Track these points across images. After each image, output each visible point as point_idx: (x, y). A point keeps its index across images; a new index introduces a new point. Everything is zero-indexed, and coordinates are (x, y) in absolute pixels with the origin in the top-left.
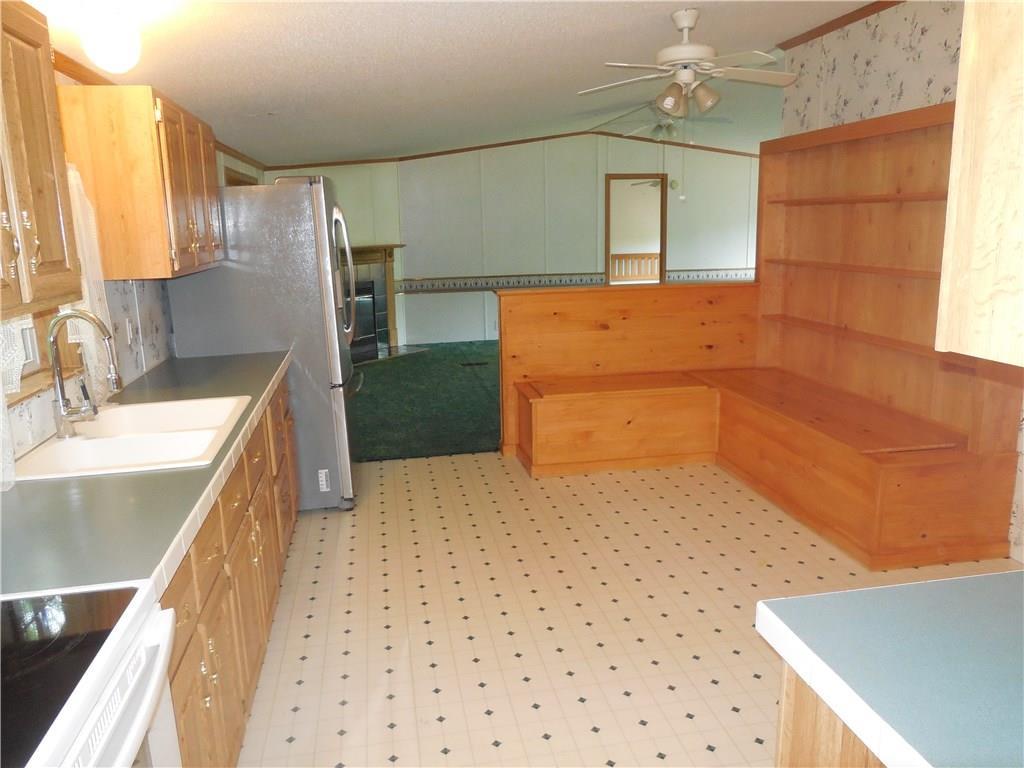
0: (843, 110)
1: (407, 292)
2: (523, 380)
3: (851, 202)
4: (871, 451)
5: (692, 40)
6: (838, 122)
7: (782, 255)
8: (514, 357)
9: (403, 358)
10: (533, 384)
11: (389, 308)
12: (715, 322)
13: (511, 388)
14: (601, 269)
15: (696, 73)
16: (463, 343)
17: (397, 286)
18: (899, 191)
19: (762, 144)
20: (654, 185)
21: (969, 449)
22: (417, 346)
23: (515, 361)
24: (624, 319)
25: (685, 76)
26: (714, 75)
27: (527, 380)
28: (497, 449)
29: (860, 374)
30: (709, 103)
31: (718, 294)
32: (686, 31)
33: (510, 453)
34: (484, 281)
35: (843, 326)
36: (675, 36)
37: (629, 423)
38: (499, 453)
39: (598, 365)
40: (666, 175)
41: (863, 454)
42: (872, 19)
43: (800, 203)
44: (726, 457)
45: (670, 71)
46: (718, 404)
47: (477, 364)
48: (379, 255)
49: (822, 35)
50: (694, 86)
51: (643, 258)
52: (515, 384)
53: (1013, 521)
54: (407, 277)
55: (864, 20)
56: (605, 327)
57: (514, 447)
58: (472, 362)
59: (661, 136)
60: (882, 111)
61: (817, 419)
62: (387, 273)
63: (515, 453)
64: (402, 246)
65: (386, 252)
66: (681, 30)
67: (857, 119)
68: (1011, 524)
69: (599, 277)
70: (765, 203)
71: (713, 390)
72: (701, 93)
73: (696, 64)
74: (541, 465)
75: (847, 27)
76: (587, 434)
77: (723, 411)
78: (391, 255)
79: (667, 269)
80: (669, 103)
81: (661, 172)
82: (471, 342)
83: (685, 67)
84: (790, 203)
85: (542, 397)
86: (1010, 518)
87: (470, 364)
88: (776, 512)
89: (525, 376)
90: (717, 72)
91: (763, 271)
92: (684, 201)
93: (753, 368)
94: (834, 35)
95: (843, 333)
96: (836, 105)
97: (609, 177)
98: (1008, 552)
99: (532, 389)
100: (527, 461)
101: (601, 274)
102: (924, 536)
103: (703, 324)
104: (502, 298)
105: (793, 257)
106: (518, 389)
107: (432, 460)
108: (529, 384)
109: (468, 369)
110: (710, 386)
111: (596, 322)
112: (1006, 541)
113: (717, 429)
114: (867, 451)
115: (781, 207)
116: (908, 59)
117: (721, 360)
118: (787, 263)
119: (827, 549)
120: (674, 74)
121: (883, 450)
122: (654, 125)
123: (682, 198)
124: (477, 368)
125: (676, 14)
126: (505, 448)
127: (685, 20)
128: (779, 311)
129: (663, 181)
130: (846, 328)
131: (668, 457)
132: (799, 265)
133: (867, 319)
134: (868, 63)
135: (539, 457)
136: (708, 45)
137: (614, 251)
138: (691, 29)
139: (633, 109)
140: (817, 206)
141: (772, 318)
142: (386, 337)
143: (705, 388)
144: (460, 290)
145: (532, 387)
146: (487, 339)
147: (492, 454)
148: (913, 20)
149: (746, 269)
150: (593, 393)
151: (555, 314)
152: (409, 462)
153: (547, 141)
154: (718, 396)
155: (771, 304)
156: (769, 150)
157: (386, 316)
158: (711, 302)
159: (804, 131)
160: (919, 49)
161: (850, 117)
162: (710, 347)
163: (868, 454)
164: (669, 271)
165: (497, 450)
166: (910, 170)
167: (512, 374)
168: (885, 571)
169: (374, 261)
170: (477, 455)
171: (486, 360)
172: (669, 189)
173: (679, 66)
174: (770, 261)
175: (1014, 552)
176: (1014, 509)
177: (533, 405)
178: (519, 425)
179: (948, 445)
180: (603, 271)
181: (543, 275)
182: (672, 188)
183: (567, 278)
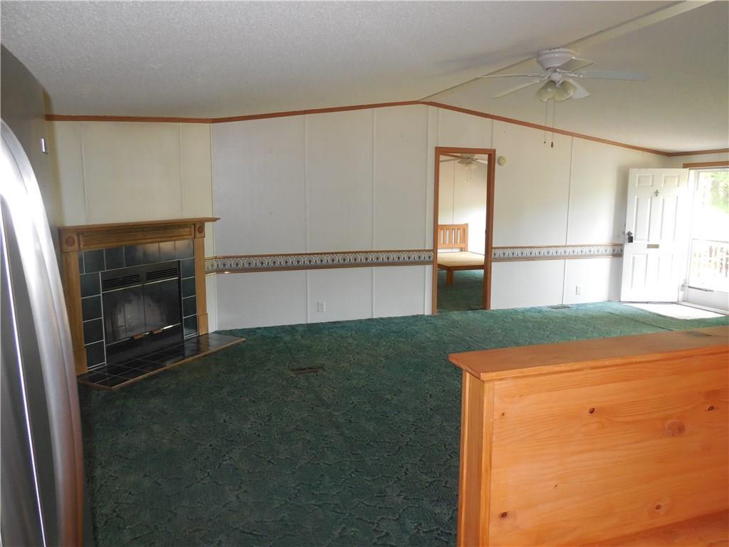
1: (219, 271)
11: (198, 291)
14: (429, 246)
17: (208, 264)
34: (306, 259)
40: (495, 151)
48: (188, 229)
54: (219, 255)
62: (197, 249)
64: (214, 220)
65: (197, 227)
69: (426, 255)
78: (201, 230)
79: (493, 246)
81: (489, 147)
97: (440, 151)
101: (429, 251)
129: (490, 157)
137: (441, 222)
142: (194, 324)
144: (281, 269)
146: (309, 322)
149: (565, 246)
153: (376, 109)
157: (194, 301)
164: (495, 248)
169: (180, 237)
172: (497, 165)
180: (432, 248)
181: (370, 252)
182: (500, 164)
183: (395, 256)
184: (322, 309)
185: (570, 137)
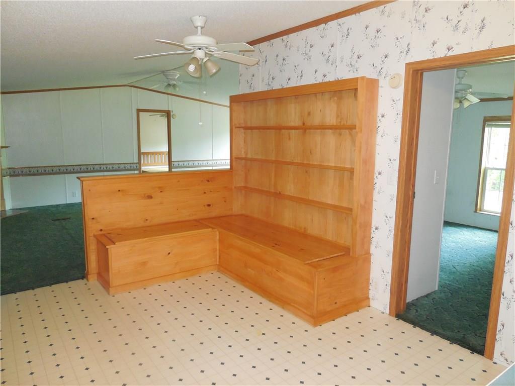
0: (272, 83)
1: (11, 176)
2: (100, 233)
3: (279, 128)
4: (309, 262)
5: (202, 34)
6: (269, 88)
7: (243, 155)
8: (93, 219)
9: (10, 218)
10: (108, 235)
12: (211, 191)
13: (92, 238)
14: (136, 161)
15: (206, 53)
16: (52, 206)
17: (4, 172)
18: (304, 124)
19: (231, 97)
20: (162, 116)
21: (351, 255)
22: (20, 209)
23: (94, 221)
24: (161, 192)
25: (200, 54)
26: (215, 55)
27: (102, 232)
28: (84, 276)
29: (289, 217)
30: (214, 71)
31: (211, 176)
32: (199, 28)
33: (93, 280)
34: (64, 168)
35: (278, 192)
36: (193, 31)
37: (169, 253)
38: (85, 280)
39: (147, 220)
40: (170, 111)
41: (305, 264)
42: (285, 38)
43: (251, 128)
44: (224, 267)
45: (191, 50)
46: (218, 237)
47: (63, 219)
49: (260, 43)
50: (205, 60)
51: (156, 154)
52: (95, 236)
53: (370, 288)
54: (10, 167)
55: (281, 38)
56: (150, 197)
57: (96, 275)
58: (59, 218)
59: (170, 91)
60: (293, 84)
61: (276, 244)
63: (96, 278)
66: (197, 28)
67: (280, 87)
68: (369, 290)
69: (135, 165)
70: (234, 128)
71: (214, 230)
72: (209, 65)
73: (207, 48)
74: (116, 286)
75: (272, 41)
76: (144, 264)
77: (221, 241)
79: (172, 160)
80: (192, 68)
81: (166, 109)
82: (57, 205)
83: (200, 49)
84: (246, 128)
85: (115, 244)
86: (369, 286)
87: (59, 220)
88: (258, 298)
89: (101, 230)
90: (217, 54)
91: (234, 163)
92: (201, 126)
93: (231, 216)
94: (265, 44)
95: (279, 195)
96: (268, 79)
97: (139, 111)
98: (369, 304)
99: (107, 239)
100: (106, 284)
101: (136, 163)
102: (336, 303)
103: (205, 193)
104: (84, 182)
105: (249, 156)
106: (98, 240)
107: (38, 290)
108: (104, 235)
109: (57, 223)
110: (213, 228)
111: (145, 194)
112: (368, 298)
113: (218, 252)
114: (307, 262)
115: (242, 130)
116: (304, 59)
117: (215, 212)
118: (246, 159)
119: (289, 317)
120: (193, 53)
121: (314, 260)
122: (166, 84)
123: (200, 124)
124: (64, 222)
125: (195, 17)
126: (89, 277)
127: (199, 22)
128: (243, 185)
129: (168, 114)
130: (280, 193)
131: (192, 271)
132: (252, 160)
133: (290, 189)
134: (284, 60)
135: (114, 280)
136: (213, 37)
137: (142, 150)
138: (202, 28)
139: (152, 75)
140: (261, 130)
141: (240, 189)
143: (211, 229)
145: (107, 237)
146: (68, 203)
147: (80, 281)
148: (306, 40)
149: (212, 160)
150: (146, 239)
151: (119, 191)
152: (19, 294)
153: (101, 89)
154: (217, 233)
155: (239, 182)
156: (234, 100)
158: (208, 181)
159: (252, 91)
160: (310, 55)
161: (276, 86)
162: (209, 205)
163: (308, 263)
164: (174, 161)
165: (83, 278)
166: (309, 114)
167: (92, 229)
168: (321, 326)
170: (70, 283)
171: (68, 216)
173: (197, 48)
174: (238, 158)
175: (372, 303)
176: (371, 282)
177: (109, 249)
178: (99, 261)
179: (342, 254)
180: (138, 162)
181: (102, 164)
182: (173, 118)
183: (117, 166)
184: (75, 195)
185: (211, 104)
